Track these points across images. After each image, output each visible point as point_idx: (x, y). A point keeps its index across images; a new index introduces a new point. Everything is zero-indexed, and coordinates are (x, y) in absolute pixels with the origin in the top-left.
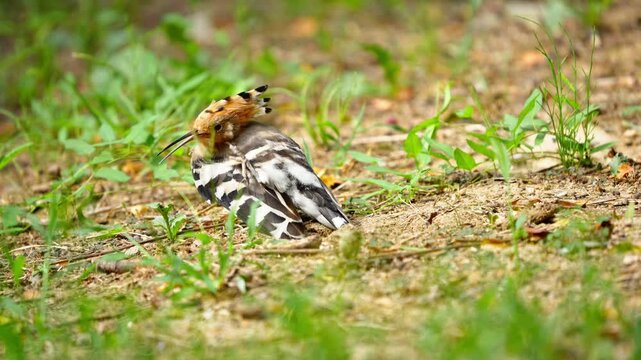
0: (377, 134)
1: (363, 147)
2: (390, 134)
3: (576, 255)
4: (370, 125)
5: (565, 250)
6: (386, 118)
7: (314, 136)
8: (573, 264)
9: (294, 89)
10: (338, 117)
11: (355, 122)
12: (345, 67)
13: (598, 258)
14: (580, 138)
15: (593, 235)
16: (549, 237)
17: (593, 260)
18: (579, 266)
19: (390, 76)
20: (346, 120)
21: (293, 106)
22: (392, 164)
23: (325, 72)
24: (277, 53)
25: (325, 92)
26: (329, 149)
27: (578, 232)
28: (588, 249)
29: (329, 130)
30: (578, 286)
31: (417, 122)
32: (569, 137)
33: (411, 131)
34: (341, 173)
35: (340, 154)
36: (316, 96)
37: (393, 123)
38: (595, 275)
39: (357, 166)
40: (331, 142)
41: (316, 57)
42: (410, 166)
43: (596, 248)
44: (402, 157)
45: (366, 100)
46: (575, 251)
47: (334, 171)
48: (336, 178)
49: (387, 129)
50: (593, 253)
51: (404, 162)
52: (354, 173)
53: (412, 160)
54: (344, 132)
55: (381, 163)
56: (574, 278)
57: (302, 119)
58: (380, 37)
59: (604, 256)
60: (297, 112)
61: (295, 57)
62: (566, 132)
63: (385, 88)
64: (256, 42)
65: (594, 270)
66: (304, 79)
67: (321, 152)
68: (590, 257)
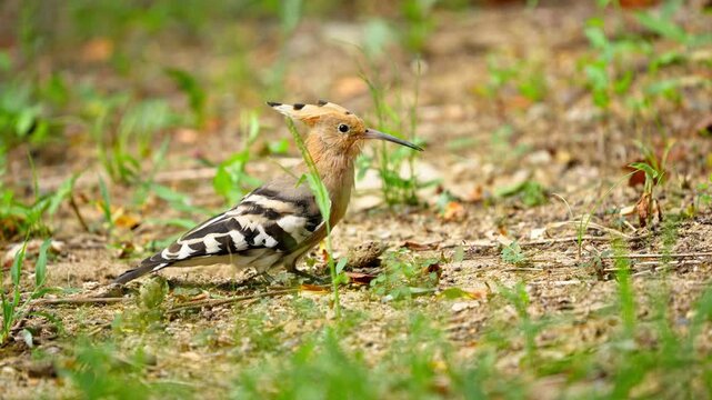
0: (182, 168)
1: (167, 183)
2: (196, 168)
3: (401, 302)
4: (174, 159)
5: (389, 297)
6: (192, 152)
7: (111, 172)
8: (397, 313)
9: (88, 118)
10: (138, 150)
11: (157, 156)
12: (144, 95)
13: (425, 306)
14: (405, 174)
15: (418, 280)
16: (373, 283)
17: (420, 307)
18: (404, 315)
19: (196, 104)
20: (147, 154)
21: (87, 136)
22: (200, 202)
23: (123, 100)
24: (67, 78)
25: (122, 122)
26: (127, 185)
27: (403, 276)
28: (414, 295)
29: (128, 165)
30: (404, 336)
31: (225, 155)
32: (394, 172)
33: (220, 164)
34: (142, 213)
35: (141, 191)
36: (113, 127)
37: (199, 156)
38: (423, 324)
39: (160, 204)
40: (130, 178)
41: (111, 82)
42: (220, 205)
43: (423, 294)
44: (209, 195)
45: (169, 132)
46: (401, 298)
47: (133, 211)
48: (136, 219)
49: (192, 162)
50: (420, 300)
51: (213, 200)
52: (156, 213)
53: (221, 198)
54: (145, 166)
55: (187, 201)
56: (399, 327)
57: (97, 152)
58: (184, 61)
59: (432, 302)
60: (92, 143)
61: (88, 82)
62: (390, 167)
63: (189, 117)
64: (43, 66)
65: (422, 318)
66: (98, 108)
67: (120, 189)
68: (417, 305)
